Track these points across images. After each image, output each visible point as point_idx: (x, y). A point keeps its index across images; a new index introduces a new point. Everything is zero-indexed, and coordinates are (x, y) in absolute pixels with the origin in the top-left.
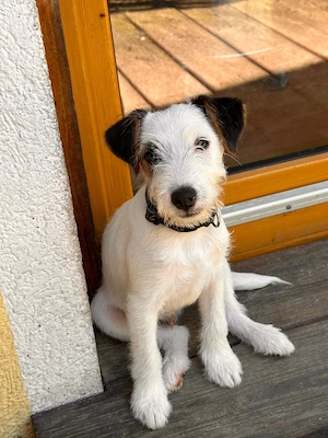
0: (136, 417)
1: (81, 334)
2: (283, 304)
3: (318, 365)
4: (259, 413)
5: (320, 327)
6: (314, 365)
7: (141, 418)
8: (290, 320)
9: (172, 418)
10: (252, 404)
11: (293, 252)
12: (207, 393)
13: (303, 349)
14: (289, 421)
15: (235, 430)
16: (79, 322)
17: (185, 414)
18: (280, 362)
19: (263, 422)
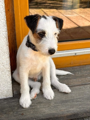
0: (20, 104)
1: (7, 78)
2: (70, 80)
3: (77, 97)
4: (57, 107)
5: (80, 87)
6: (76, 97)
7: (22, 105)
8: (71, 84)
9: (31, 106)
10: (56, 105)
11: (76, 67)
12: (43, 100)
13: (73, 92)
14: (65, 111)
15: (49, 111)
16: (7, 74)
17: (35, 105)
18: (66, 95)
19: (58, 110)
